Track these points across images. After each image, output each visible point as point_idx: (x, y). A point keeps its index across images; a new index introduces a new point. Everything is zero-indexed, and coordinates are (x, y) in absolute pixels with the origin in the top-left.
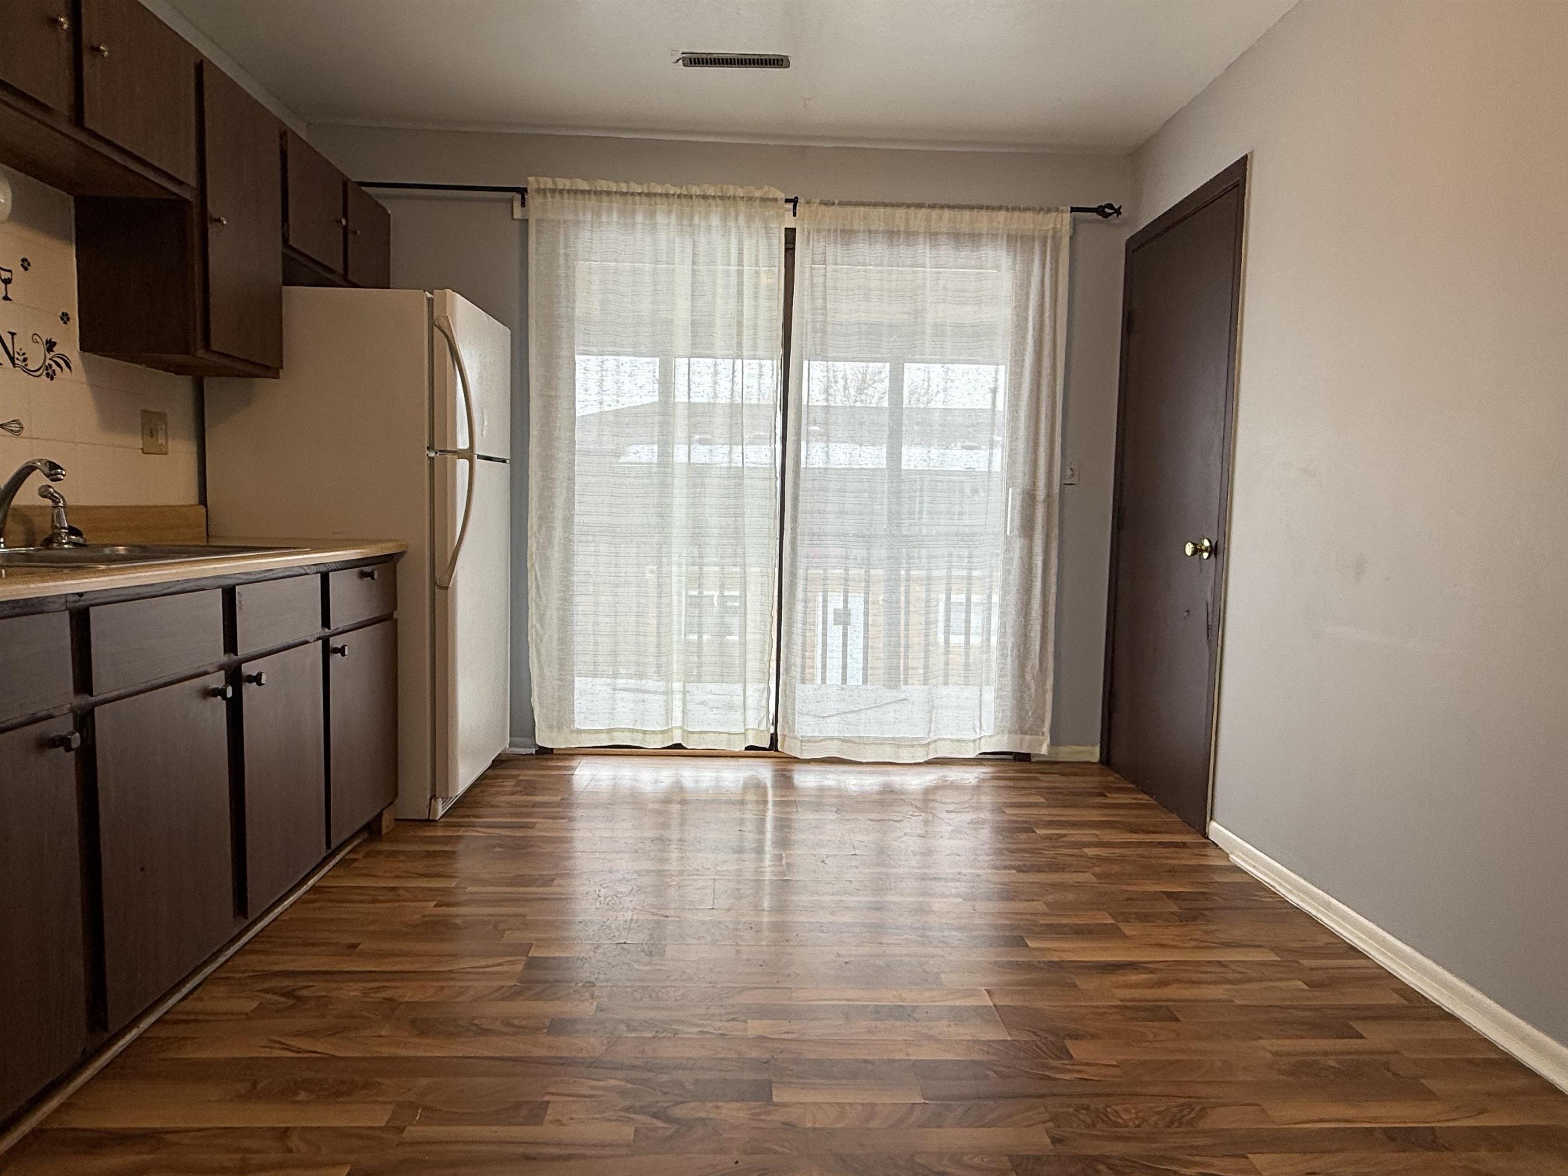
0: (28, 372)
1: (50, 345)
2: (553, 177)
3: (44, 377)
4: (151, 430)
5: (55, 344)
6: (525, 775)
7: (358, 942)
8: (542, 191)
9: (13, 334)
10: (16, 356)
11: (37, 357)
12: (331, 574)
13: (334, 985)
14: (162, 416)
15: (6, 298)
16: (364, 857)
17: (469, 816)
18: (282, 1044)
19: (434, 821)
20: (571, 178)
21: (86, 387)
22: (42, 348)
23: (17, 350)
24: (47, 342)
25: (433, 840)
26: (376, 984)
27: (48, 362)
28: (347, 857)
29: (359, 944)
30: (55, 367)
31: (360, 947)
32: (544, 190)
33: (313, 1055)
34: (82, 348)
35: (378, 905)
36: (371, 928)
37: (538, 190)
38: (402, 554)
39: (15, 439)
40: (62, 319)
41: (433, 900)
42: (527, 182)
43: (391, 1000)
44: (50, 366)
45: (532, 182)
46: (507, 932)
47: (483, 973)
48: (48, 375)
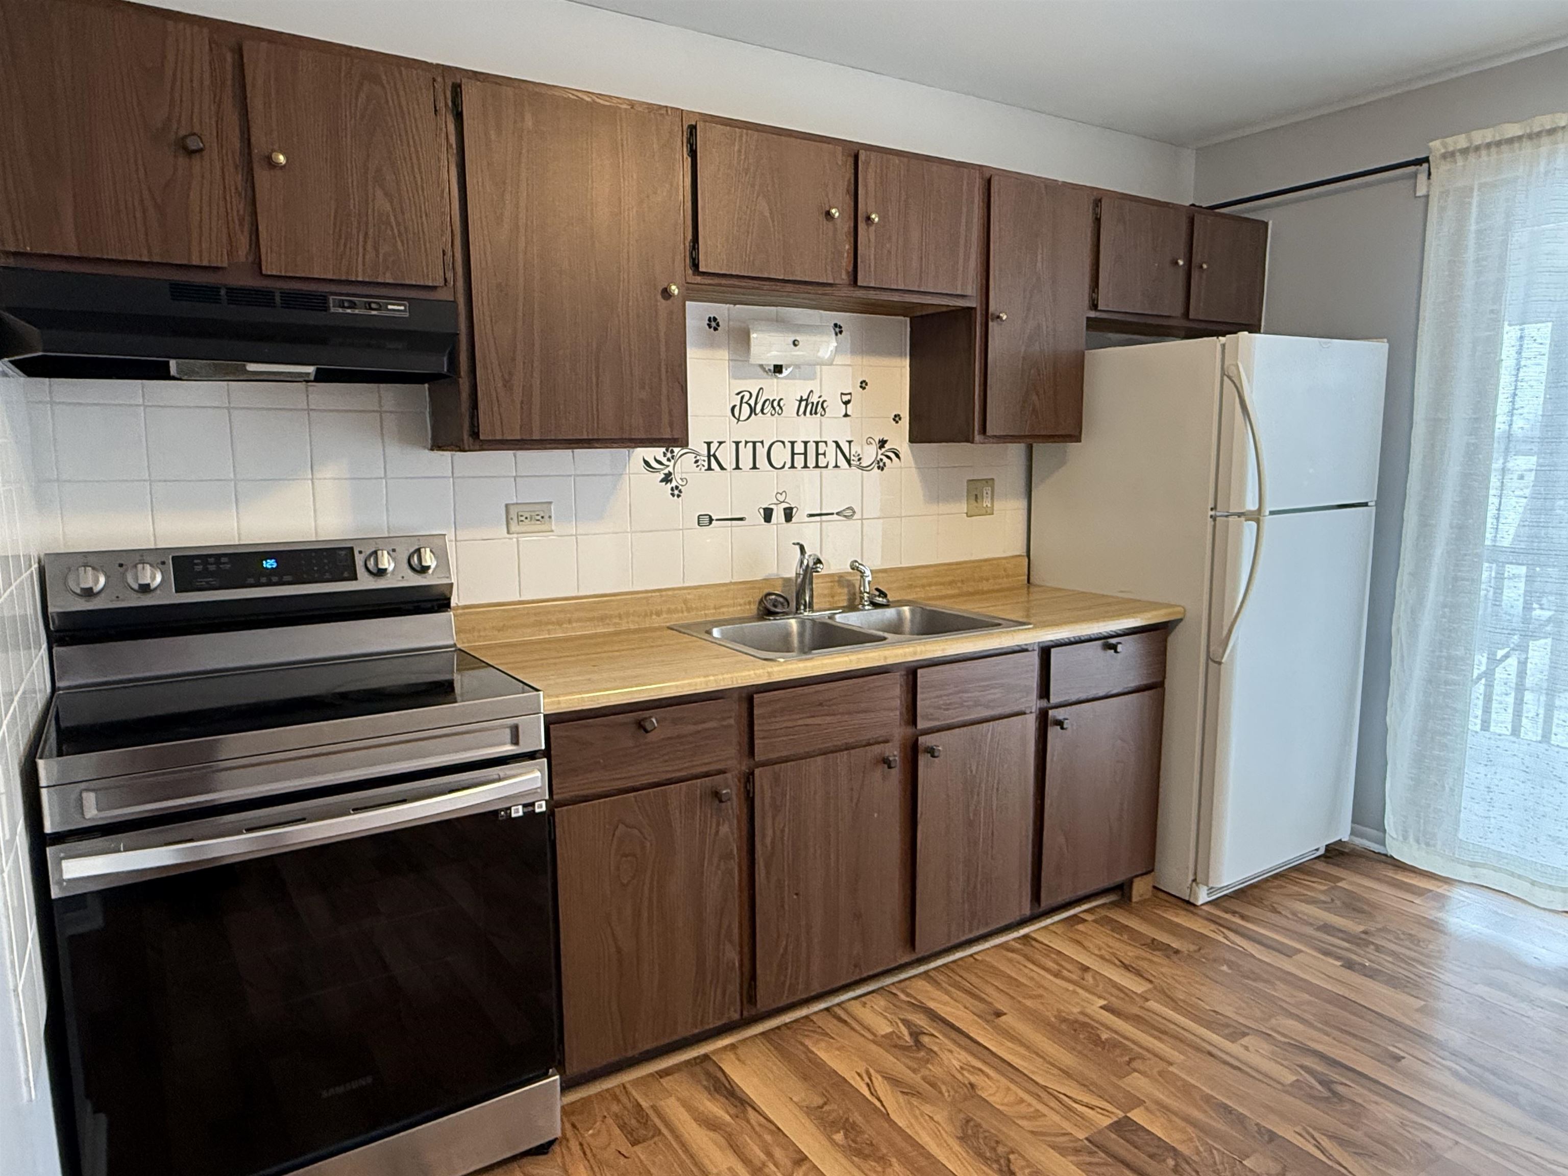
0: (862, 468)
1: (882, 443)
2: (1468, 131)
3: (876, 469)
4: (976, 495)
5: (886, 441)
6: (1352, 883)
7: (1005, 1011)
8: (1449, 156)
9: (850, 442)
10: (852, 458)
11: (870, 454)
12: (1053, 650)
13: (950, 1045)
14: (990, 482)
15: (846, 415)
16: (1095, 921)
17: (1234, 913)
18: (871, 1080)
19: (1194, 905)
20: (1494, 126)
21: (914, 471)
22: (874, 448)
23: (853, 452)
24: (880, 442)
25: (1175, 930)
26: (979, 1065)
27: (880, 457)
28: (1082, 915)
29: (1005, 1014)
30: (885, 459)
31: (1003, 1018)
32: (1453, 154)
33: (878, 1104)
34: (912, 440)
35: (1058, 981)
36: (1029, 1003)
37: (1444, 156)
38: (1177, 622)
39: (851, 522)
40: (894, 420)
41: (1105, 999)
42: (1430, 149)
43: (972, 1086)
44: (881, 460)
45: (1437, 147)
46: (1136, 1074)
47: (1070, 1109)
48: (879, 468)
